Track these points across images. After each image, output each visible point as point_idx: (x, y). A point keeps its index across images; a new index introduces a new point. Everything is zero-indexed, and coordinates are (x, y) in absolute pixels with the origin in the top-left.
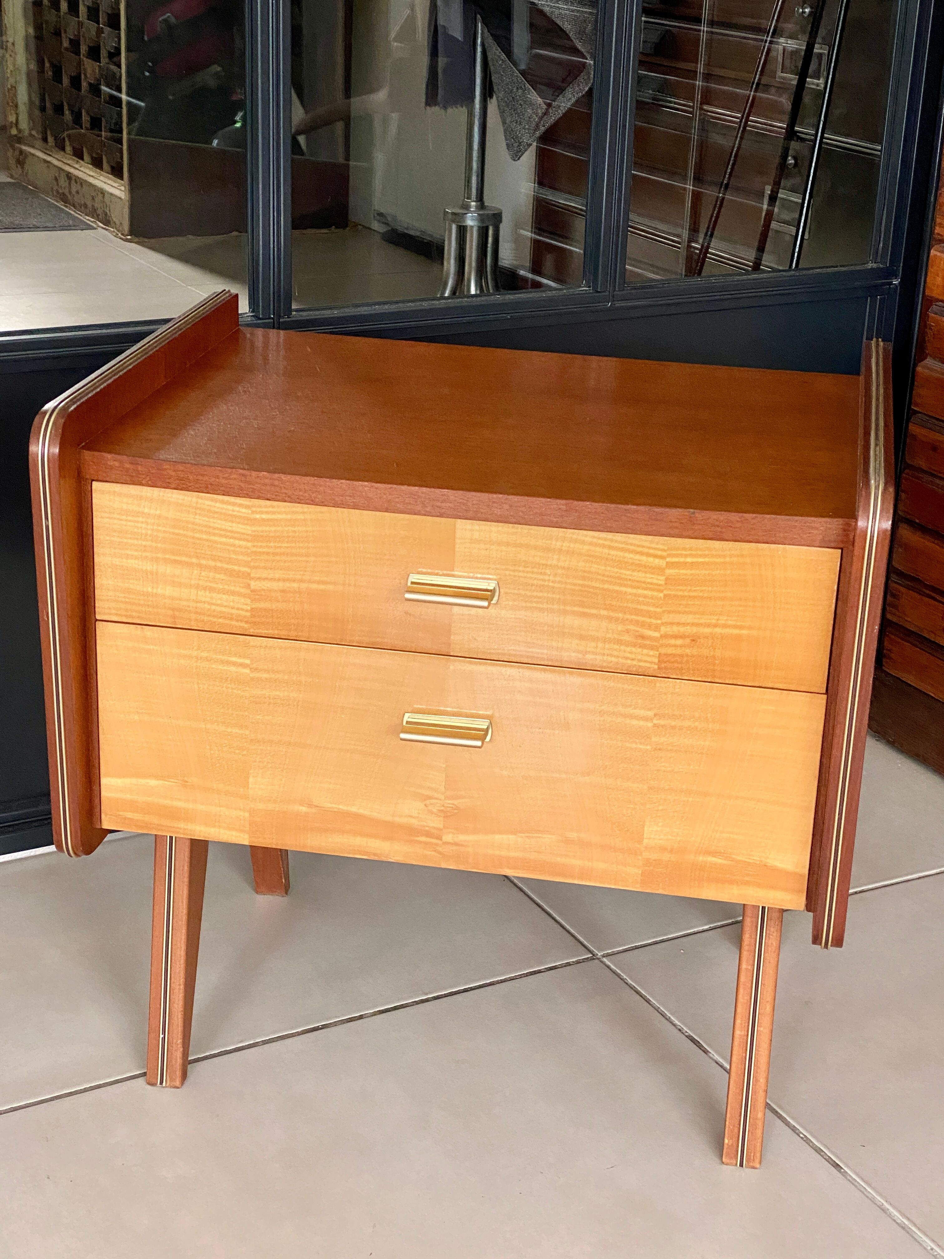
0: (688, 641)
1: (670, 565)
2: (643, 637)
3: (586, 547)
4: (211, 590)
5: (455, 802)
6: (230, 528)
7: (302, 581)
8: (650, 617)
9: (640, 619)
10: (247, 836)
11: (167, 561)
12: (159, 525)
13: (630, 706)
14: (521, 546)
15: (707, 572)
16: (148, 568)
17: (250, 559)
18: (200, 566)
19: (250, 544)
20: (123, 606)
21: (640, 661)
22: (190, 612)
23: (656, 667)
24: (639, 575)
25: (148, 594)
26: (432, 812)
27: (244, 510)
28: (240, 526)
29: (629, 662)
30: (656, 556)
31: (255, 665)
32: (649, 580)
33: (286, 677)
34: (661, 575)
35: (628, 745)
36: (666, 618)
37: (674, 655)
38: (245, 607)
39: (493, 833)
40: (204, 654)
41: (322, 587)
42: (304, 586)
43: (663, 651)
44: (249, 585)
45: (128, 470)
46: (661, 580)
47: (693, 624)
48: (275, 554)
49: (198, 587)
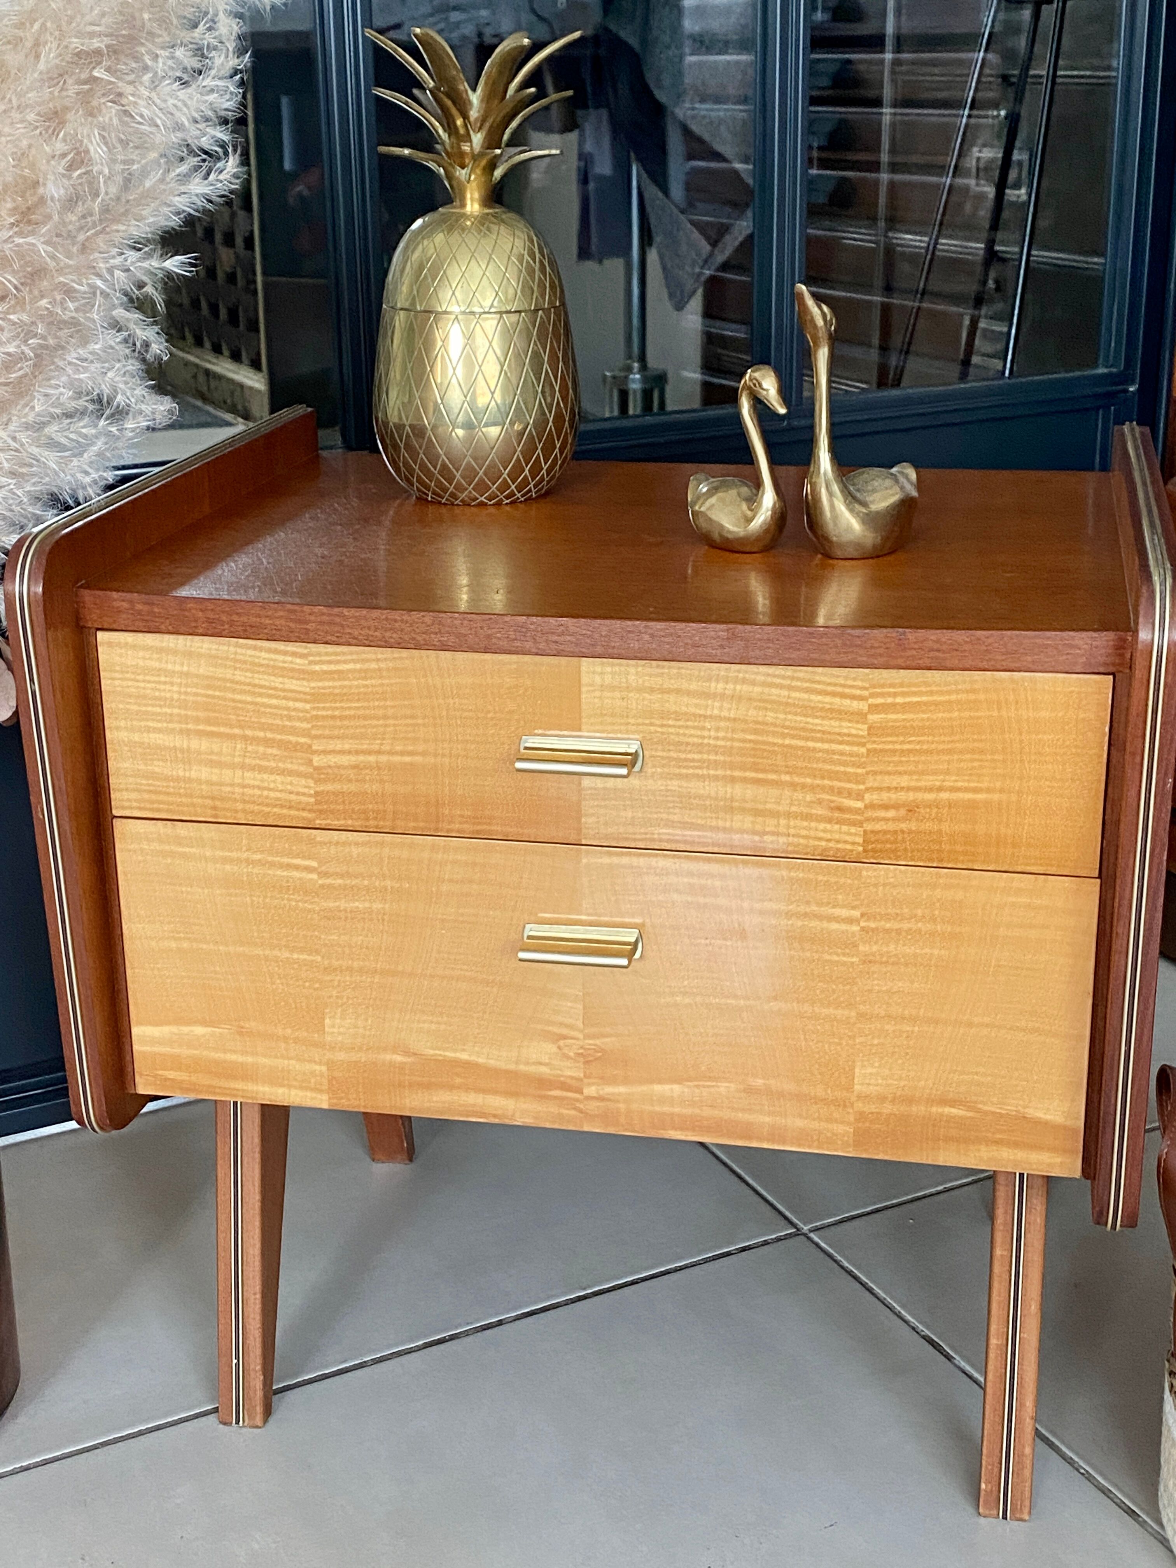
0: (903, 812)
1: (874, 708)
2: (840, 809)
3: (757, 689)
4: (262, 769)
5: (598, 1042)
6: (281, 686)
7: (379, 752)
8: (849, 781)
9: (837, 784)
10: (325, 1097)
11: (200, 734)
12: (187, 686)
13: (829, 903)
14: (669, 691)
15: (925, 716)
16: (177, 745)
17: (309, 726)
18: (245, 738)
19: (308, 706)
20: (146, 796)
21: (838, 842)
22: (235, 800)
23: (861, 849)
24: (832, 725)
25: (178, 779)
26: (568, 1057)
27: (298, 661)
28: (294, 682)
29: (823, 843)
30: (853, 697)
31: (323, 868)
32: (845, 731)
33: (366, 882)
34: (863, 723)
35: (827, 957)
36: (871, 782)
37: (885, 832)
38: (306, 790)
39: (652, 1082)
40: (258, 857)
41: (407, 759)
42: (383, 758)
43: (869, 827)
44: (311, 761)
45: (139, 613)
46: (862, 730)
47: (909, 789)
48: (342, 718)
49: (243, 767)
